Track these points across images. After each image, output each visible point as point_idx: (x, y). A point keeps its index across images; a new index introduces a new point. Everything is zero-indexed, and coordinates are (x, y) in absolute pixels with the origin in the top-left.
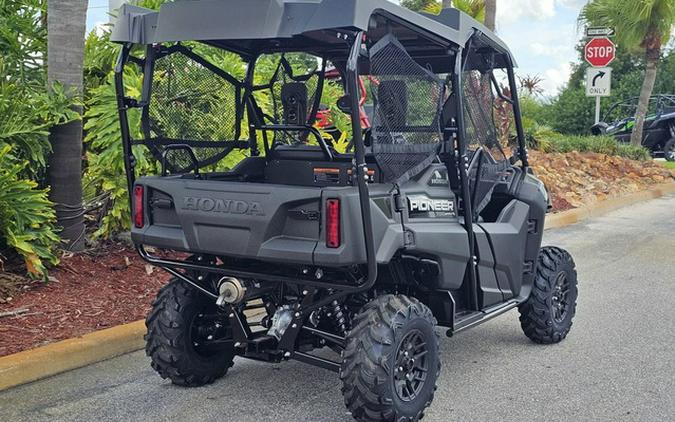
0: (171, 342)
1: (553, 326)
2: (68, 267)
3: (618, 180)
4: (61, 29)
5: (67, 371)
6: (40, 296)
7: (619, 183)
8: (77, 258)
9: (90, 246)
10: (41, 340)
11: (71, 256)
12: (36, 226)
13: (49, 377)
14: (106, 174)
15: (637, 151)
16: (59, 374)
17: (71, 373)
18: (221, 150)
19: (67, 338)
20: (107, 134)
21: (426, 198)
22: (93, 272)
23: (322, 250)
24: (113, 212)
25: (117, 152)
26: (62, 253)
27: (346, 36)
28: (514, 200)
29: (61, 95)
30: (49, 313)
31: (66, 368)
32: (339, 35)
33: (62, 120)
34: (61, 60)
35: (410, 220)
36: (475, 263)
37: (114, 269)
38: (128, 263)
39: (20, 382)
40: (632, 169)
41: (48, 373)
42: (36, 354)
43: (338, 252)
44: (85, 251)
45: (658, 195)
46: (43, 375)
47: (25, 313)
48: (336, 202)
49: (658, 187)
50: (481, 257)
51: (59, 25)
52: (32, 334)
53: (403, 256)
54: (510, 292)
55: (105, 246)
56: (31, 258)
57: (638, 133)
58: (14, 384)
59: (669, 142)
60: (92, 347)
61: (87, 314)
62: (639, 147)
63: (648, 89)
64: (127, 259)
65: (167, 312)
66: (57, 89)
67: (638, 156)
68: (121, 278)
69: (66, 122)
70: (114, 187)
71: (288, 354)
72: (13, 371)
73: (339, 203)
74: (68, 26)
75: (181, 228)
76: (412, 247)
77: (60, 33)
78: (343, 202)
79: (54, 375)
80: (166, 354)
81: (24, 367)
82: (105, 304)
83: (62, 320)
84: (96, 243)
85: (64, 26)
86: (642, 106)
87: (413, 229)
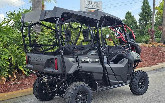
0: (37, 91)
1: (138, 91)
13: (18, 97)
16: (20, 97)
17: (23, 97)
18: (52, 47)
21: (88, 58)
23: (54, 70)
27: (56, 19)
28: (124, 58)
30: (25, 83)
31: (22, 95)
32: (54, 19)
35: (81, 63)
36: (106, 74)
39: (11, 98)
41: (17, 96)
43: (57, 71)
47: (20, 83)
48: (56, 59)
50: (108, 73)
53: (79, 72)
54: (122, 82)
56: (23, 71)
58: (9, 98)
60: (29, 91)
65: (36, 84)
71: (56, 95)
72: (9, 96)
73: (57, 59)
75: (32, 65)
76: (81, 70)
78: (58, 59)
79: (19, 97)
80: (36, 93)
81: (12, 95)
87: (81, 66)
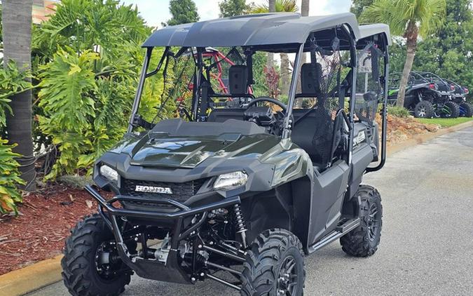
2: (28, 203)
3: (393, 131)
4: (14, 18)
5: (47, 285)
6: (13, 227)
7: (395, 134)
8: (33, 196)
9: (40, 187)
10: (23, 262)
11: (28, 194)
12: (7, 173)
14: (55, 131)
15: (402, 111)
19: (43, 260)
20: (56, 101)
22: (48, 207)
24: (61, 161)
25: (63, 115)
26: (21, 193)
29: (16, 70)
30: (23, 240)
33: (19, 89)
34: (15, 43)
37: (63, 204)
38: (72, 200)
40: (401, 125)
42: (24, 274)
44: (37, 190)
45: (420, 142)
46: (31, 289)
47: (4, 240)
49: (419, 136)
51: (11, 15)
52: (15, 258)
55: (52, 187)
56: (5, 198)
57: (401, 98)
59: (418, 105)
61: (52, 239)
62: (402, 108)
63: (408, 67)
64: (71, 196)
66: (12, 66)
67: (402, 115)
68: (69, 211)
69: (23, 90)
70: (62, 141)
72: (9, 288)
74: (19, 16)
77: (13, 22)
82: (64, 231)
83: (35, 245)
84: (44, 184)
85: (16, 16)
86: (405, 79)
